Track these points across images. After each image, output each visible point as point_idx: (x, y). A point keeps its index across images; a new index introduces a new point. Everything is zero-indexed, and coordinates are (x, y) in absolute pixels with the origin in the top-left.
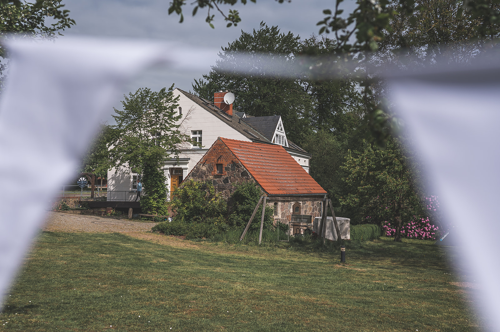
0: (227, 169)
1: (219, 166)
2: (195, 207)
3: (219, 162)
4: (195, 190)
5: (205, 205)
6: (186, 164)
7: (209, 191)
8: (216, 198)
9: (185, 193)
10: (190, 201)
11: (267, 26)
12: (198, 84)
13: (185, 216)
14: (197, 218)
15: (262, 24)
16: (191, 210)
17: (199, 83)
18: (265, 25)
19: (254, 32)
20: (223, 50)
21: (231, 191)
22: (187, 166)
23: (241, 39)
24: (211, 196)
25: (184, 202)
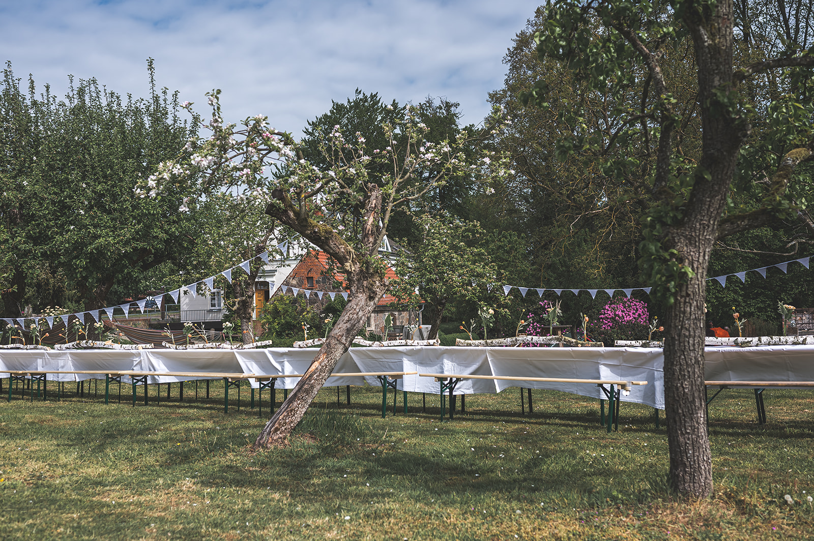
0: (318, 282)
1: (310, 279)
2: (287, 323)
3: (310, 275)
4: (286, 304)
5: (296, 320)
6: (273, 276)
7: (300, 306)
8: (308, 312)
9: (276, 308)
10: (281, 316)
11: (364, 94)
12: (279, 170)
13: (277, 332)
14: (289, 334)
15: (358, 92)
16: (282, 325)
17: (280, 168)
18: (362, 93)
19: (349, 101)
20: (309, 124)
21: (322, 304)
22: (274, 279)
23: (332, 112)
24: (303, 310)
25: (274, 318)
